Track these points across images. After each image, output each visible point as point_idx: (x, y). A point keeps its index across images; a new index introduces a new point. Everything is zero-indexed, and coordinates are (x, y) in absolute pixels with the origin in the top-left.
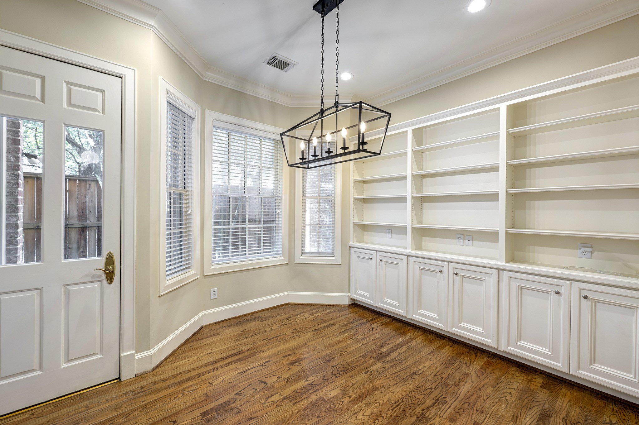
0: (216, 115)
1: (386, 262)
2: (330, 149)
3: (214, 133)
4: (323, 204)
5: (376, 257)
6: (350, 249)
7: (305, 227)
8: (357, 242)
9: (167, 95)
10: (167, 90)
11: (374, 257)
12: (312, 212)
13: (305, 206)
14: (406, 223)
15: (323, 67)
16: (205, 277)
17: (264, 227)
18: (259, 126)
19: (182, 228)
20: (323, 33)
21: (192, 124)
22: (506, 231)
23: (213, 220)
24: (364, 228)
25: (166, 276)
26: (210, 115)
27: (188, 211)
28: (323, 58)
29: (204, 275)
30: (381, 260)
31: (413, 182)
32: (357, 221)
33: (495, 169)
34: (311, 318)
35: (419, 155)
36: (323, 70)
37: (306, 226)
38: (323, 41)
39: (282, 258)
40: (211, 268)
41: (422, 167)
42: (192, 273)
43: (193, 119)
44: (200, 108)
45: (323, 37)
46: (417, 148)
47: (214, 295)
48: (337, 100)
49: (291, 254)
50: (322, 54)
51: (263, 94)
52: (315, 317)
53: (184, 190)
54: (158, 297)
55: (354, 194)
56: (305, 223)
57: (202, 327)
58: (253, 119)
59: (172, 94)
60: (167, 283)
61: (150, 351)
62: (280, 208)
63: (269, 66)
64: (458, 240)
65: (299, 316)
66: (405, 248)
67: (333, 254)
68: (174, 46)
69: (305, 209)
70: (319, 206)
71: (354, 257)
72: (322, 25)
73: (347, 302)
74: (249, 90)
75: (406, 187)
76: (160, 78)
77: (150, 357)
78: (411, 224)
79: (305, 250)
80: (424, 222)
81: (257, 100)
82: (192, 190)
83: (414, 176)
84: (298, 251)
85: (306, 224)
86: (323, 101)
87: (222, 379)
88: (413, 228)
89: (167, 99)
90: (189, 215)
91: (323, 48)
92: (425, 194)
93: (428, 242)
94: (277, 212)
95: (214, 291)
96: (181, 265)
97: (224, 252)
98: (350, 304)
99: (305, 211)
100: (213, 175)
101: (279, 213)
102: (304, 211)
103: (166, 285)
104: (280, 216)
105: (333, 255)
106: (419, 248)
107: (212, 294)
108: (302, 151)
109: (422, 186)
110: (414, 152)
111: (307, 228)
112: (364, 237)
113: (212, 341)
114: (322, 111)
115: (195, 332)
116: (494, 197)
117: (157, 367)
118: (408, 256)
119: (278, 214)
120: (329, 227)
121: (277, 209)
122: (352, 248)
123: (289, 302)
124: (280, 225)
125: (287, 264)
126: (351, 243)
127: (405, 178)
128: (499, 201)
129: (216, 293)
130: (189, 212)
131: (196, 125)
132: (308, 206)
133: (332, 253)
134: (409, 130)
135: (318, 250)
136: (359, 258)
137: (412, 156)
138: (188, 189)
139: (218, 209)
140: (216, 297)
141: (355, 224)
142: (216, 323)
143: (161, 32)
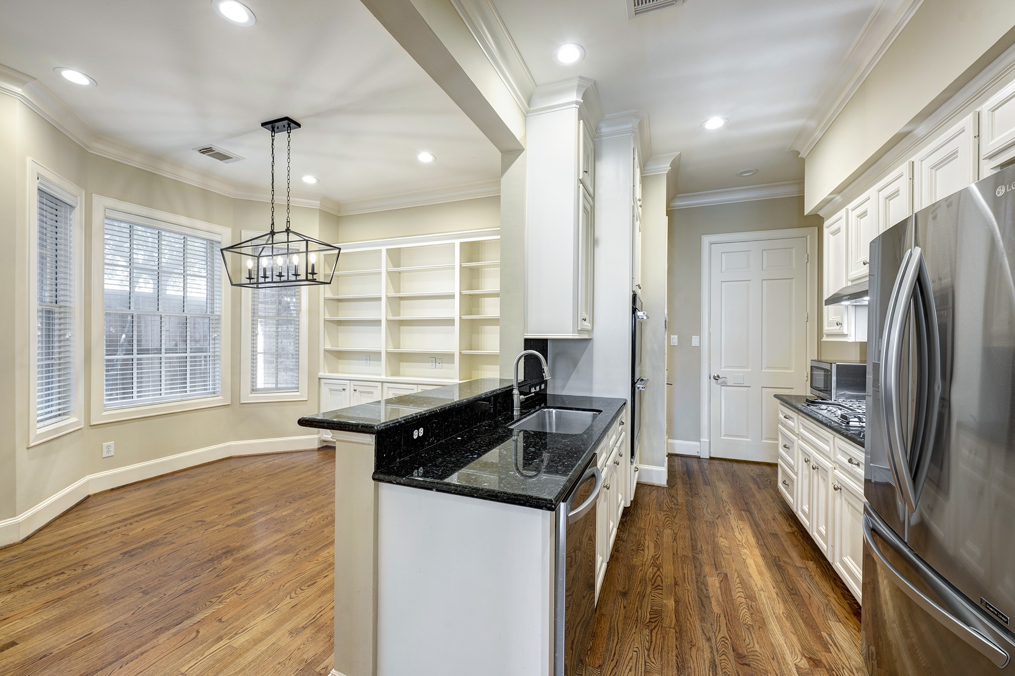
0: (111, 202)
1: (361, 392)
2: (281, 273)
3: (106, 226)
4: (285, 326)
5: (350, 387)
6: (319, 381)
7: (256, 355)
8: (329, 372)
9: (39, 181)
10: (38, 174)
11: (347, 388)
12: (266, 336)
13: (256, 328)
14: (381, 348)
15: (273, 188)
16: (92, 427)
17: (191, 357)
18: (183, 220)
19: (52, 358)
20: (273, 153)
21: (70, 214)
22: (460, 352)
23: (105, 348)
24: (339, 355)
25: (38, 422)
26: (100, 203)
27: (65, 335)
28: (273, 179)
29: (91, 424)
30: (355, 390)
31: (388, 304)
32: (329, 347)
33: (452, 297)
34: (265, 466)
35: (395, 277)
36: (273, 191)
37: (258, 355)
38: (273, 161)
39: (220, 398)
40: (103, 414)
41: (399, 288)
42: (74, 420)
43: (72, 207)
44: (84, 192)
45: (273, 158)
46: (392, 269)
47: (109, 451)
48: (288, 226)
49: (235, 392)
50: (273, 174)
51: (190, 178)
52: (270, 464)
53: (56, 305)
54: (26, 448)
55: (324, 314)
56: (256, 351)
57: (89, 496)
58: (173, 211)
59: (44, 178)
60: (39, 431)
61: (17, 517)
62: (216, 331)
63: (201, 154)
64: (431, 363)
65: (248, 467)
66: (380, 375)
67: (298, 388)
68: (46, 114)
69: (256, 332)
70: (277, 328)
71: (325, 390)
72: (273, 144)
73: (316, 446)
74: (167, 172)
75: (381, 309)
76: (29, 160)
77: (19, 524)
78: (386, 349)
79: (256, 386)
80: (401, 347)
81: (179, 185)
82: (71, 305)
83: (389, 299)
84: (246, 387)
85: (258, 352)
86: (273, 222)
87: (142, 529)
88: (388, 353)
89: (38, 186)
90: (67, 340)
91: (273, 168)
92: (402, 317)
93: (405, 367)
94: (213, 337)
95: (108, 447)
96: (52, 411)
97: (124, 393)
98: (320, 447)
99: (257, 335)
100: (105, 285)
101: (216, 338)
102: (254, 335)
103: (38, 433)
104: (216, 342)
105: (297, 390)
106: (397, 374)
107: (105, 450)
108: (249, 270)
109: (400, 308)
110: (389, 273)
111: (260, 359)
112: (339, 366)
113: (112, 505)
114: (273, 233)
115: (78, 502)
116: (450, 322)
117: (28, 539)
118: (382, 382)
119: (214, 339)
120: (292, 355)
121: (212, 332)
122: (322, 380)
123: (232, 455)
124: (217, 354)
125: (229, 405)
126: (321, 374)
127: (379, 299)
128: (454, 326)
129: (112, 449)
130: (67, 337)
131: (77, 216)
132: (260, 329)
133: (296, 387)
134: (384, 249)
135: (277, 384)
136: (331, 390)
137: (386, 277)
138: (62, 304)
139: (114, 332)
140: (112, 453)
141: (326, 351)
142: (112, 490)
143: (27, 97)
